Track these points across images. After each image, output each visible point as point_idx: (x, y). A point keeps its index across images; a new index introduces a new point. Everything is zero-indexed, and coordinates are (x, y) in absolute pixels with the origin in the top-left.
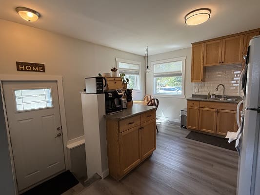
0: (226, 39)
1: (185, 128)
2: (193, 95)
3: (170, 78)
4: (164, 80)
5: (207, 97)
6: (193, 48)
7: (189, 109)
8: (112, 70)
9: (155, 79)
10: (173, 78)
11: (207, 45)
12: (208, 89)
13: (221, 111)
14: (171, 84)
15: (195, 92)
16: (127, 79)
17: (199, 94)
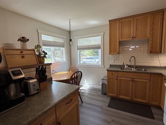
0: (137, 17)
1: (105, 94)
2: (110, 65)
3: (90, 51)
4: (86, 52)
5: (122, 67)
6: (110, 24)
7: (109, 79)
8: (19, 40)
9: (79, 51)
10: (92, 50)
11: (122, 22)
12: (123, 60)
13: (135, 80)
14: (91, 54)
15: (112, 62)
16: (44, 52)
17: (115, 64)
